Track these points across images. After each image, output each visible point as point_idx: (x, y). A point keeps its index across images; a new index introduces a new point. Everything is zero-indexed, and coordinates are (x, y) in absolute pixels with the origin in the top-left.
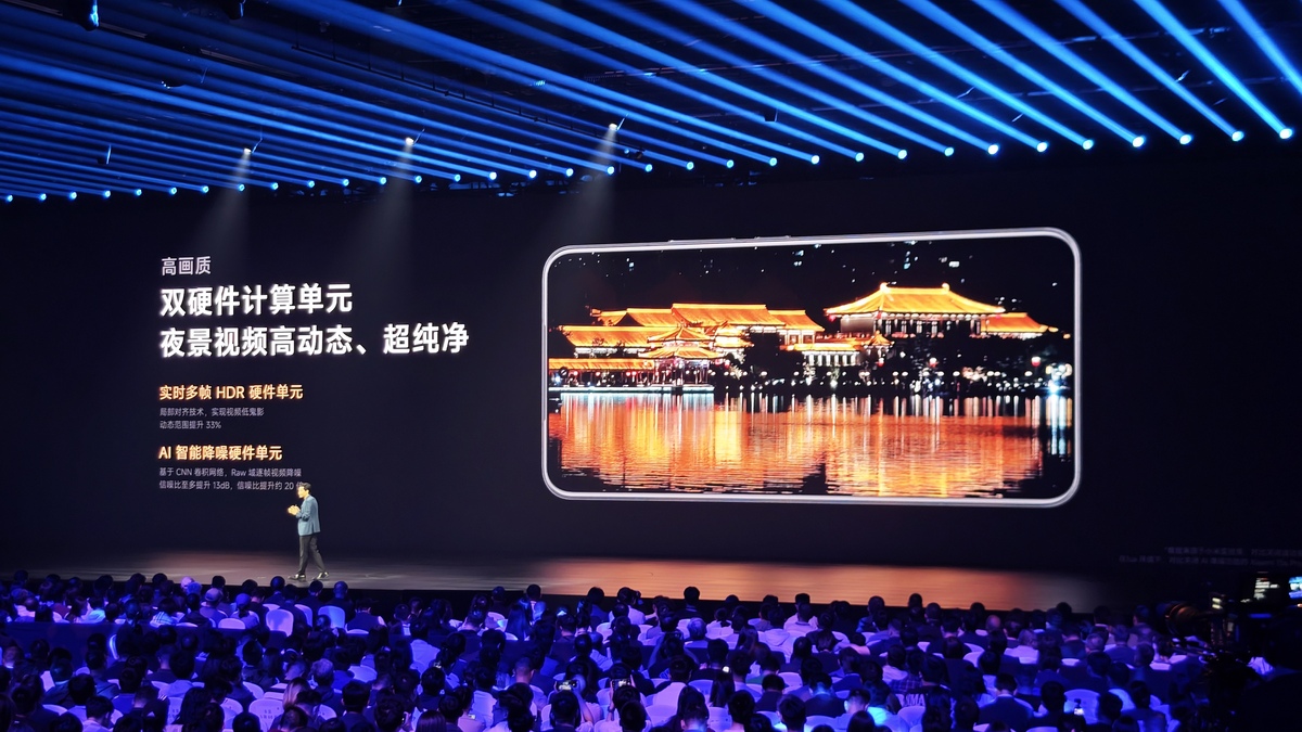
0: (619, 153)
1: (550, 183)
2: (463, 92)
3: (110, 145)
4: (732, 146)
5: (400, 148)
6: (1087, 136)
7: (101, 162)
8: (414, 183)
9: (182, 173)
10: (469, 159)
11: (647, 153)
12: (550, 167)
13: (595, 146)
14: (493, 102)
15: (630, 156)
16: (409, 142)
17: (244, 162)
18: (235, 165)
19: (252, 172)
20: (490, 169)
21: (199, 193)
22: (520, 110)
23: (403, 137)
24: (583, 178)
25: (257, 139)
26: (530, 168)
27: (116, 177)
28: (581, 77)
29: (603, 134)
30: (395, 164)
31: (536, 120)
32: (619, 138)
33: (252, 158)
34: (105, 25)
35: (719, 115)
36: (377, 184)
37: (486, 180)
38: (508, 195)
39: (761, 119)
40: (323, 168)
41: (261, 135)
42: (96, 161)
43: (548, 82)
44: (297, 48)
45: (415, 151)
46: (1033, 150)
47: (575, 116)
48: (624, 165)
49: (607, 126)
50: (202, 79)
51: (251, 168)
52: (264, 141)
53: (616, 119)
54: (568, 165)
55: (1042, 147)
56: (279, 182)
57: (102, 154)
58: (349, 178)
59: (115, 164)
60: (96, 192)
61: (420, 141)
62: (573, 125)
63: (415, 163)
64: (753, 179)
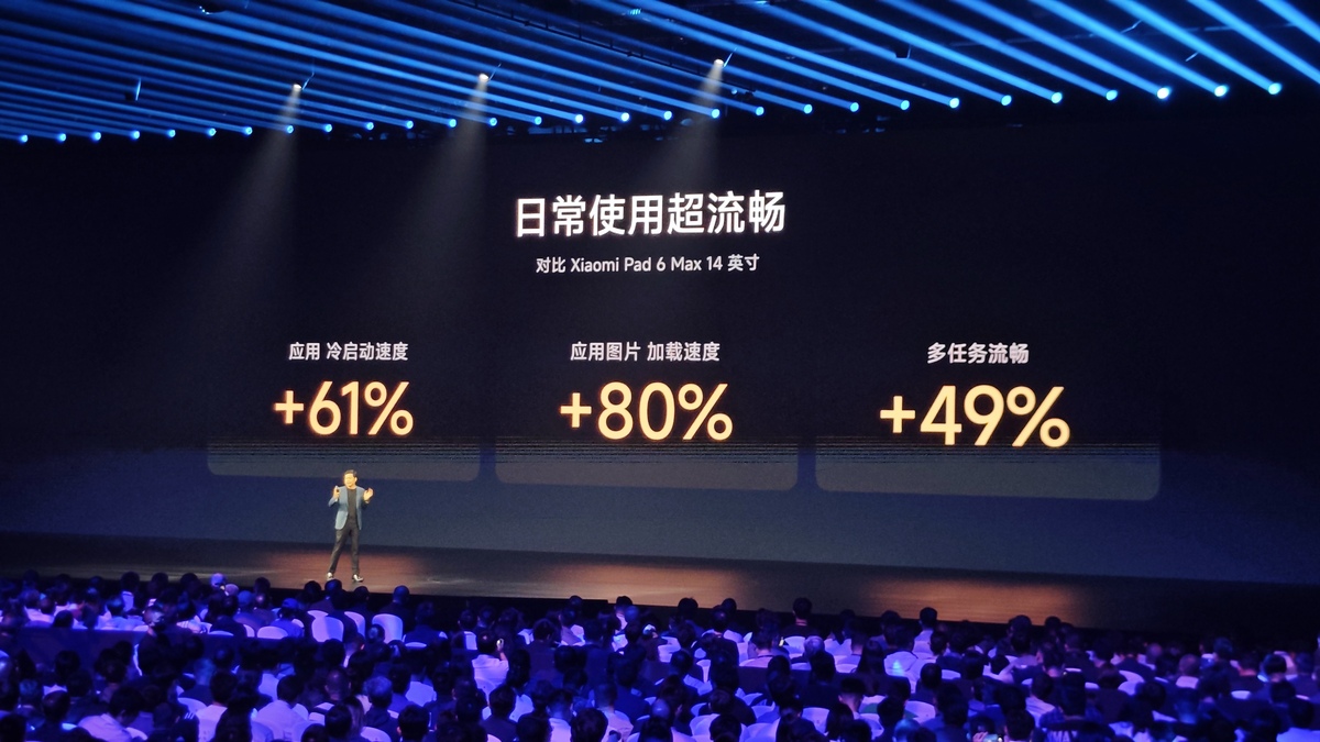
0: (725, 93)
1: (645, 128)
2: (548, 23)
3: (140, 79)
4: (857, 86)
5: (472, 85)
6: (1274, 79)
7: (129, 98)
8: (487, 126)
9: (222, 111)
10: (552, 99)
11: (758, 94)
12: (645, 109)
13: (697, 85)
14: (580, 34)
15: (739, 97)
16: (484, 78)
17: (293, 100)
18: (282, 103)
19: (303, 112)
20: (576, 111)
21: (242, 135)
22: (611, 44)
23: (476, 72)
24: (683, 122)
25: (308, 74)
26: (622, 110)
27: (146, 115)
29: (705, 71)
30: (467, 104)
31: (629, 54)
32: (726, 77)
33: (303, 96)
35: (842, 50)
36: (445, 127)
37: (571, 124)
38: (597, 141)
39: (890, 56)
40: (383, 107)
41: (314, 69)
42: (123, 98)
43: (644, 10)
45: (490, 90)
46: (1209, 95)
47: (676, 50)
48: (733, 110)
49: (712, 62)
50: (247, 4)
51: (301, 107)
52: (317, 76)
53: (722, 54)
54: (665, 107)
55: (1221, 91)
56: (334, 124)
57: (128, 88)
58: (415, 120)
59: (145, 101)
60: (123, 132)
61: (496, 78)
62: (671, 61)
63: (490, 103)
64: (880, 125)
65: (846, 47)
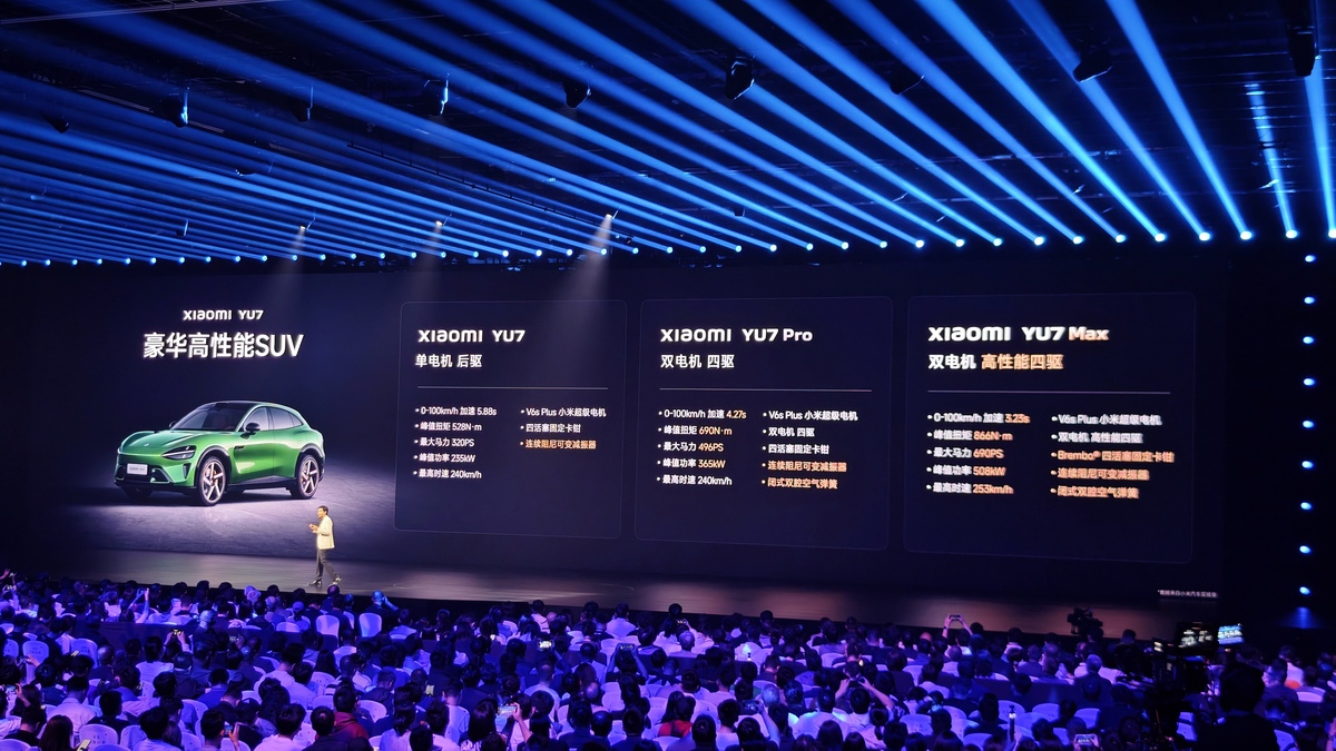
0: (612, 238)
1: (551, 261)
2: (487, 186)
3: (187, 220)
4: (704, 234)
5: (431, 229)
6: (997, 235)
7: (179, 234)
8: (439, 257)
9: (245, 244)
10: (486, 239)
11: (636, 239)
12: (551, 247)
13: (593, 232)
14: (512, 194)
15: (621, 241)
16: (439, 224)
17: (300, 237)
18: (292, 239)
19: (304, 245)
20: (503, 248)
21: (259, 261)
22: (534, 202)
23: (434, 220)
24: (581, 257)
25: (311, 219)
26: (537, 248)
27: (189, 246)
28: (585, 176)
29: (599, 222)
30: (424, 242)
31: (546, 209)
32: (614, 227)
33: (306, 234)
34: (192, 122)
36: (409, 258)
37: (500, 257)
38: (517, 269)
39: (731, 214)
40: (364, 243)
41: (315, 215)
42: (175, 233)
43: (558, 179)
44: (352, 146)
45: (444, 232)
46: (952, 245)
47: (577, 207)
48: (615, 248)
49: (604, 216)
50: (270, 169)
51: (306, 242)
52: (317, 220)
53: (611, 211)
54: (568, 247)
55: (960, 243)
56: (327, 254)
57: (180, 227)
58: (386, 253)
59: (191, 236)
60: (174, 259)
61: (449, 224)
62: (575, 215)
63: (442, 241)
64: (720, 262)
65: (699, 207)
